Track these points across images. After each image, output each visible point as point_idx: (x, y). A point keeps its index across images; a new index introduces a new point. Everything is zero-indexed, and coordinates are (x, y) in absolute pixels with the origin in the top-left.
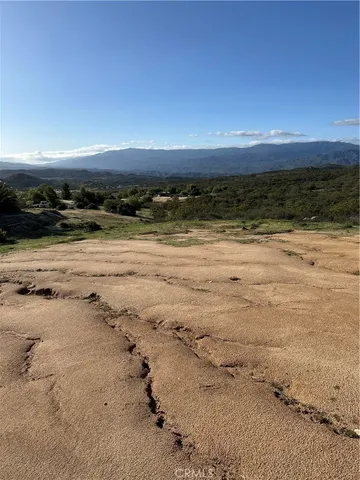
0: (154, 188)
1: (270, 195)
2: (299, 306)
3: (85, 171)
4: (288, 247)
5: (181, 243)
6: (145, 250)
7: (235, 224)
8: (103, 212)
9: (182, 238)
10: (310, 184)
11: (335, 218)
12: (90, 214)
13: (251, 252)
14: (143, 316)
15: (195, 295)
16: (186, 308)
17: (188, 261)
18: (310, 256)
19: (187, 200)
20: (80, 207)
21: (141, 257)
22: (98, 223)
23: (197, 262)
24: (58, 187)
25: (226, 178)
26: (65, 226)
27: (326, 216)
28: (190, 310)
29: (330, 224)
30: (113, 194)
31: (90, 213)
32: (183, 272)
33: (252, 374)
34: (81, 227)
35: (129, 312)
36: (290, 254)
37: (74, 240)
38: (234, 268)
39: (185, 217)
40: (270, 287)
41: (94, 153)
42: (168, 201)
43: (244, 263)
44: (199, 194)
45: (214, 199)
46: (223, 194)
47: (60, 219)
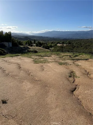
0: (58, 42)
12: (37, 48)
19: (66, 45)
25: (80, 40)
26: (28, 51)
34: (32, 51)
44: (70, 44)
45: (74, 46)
46: (77, 44)
47: (28, 49)
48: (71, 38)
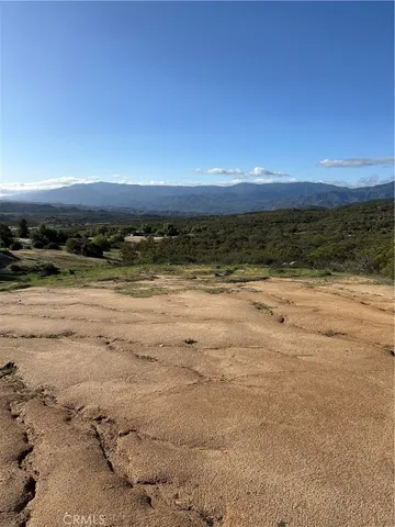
0: (126, 226)
1: (250, 237)
2: (257, 382)
3: (48, 206)
4: (258, 299)
5: (142, 292)
6: (96, 302)
7: (208, 269)
8: (64, 253)
9: (145, 285)
10: (292, 226)
11: (315, 263)
12: (48, 255)
13: (219, 305)
14: (61, 399)
15: (136, 365)
16: (117, 387)
17: (142, 317)
18: (280, 310)
19: (163, 240)
20: (38, 246)
21: (89, 311)
22: (56, 266)
23: (153, 318)
24: (14, 224)
25: (206, 218)
26: (16, 269)
27: (306, 261)
28: (121, 391)
29: (308, 271)
30: (80, 232)
31: (49, 253)
32: (132, 332)
33: (177, 497)
34: (35, 270)
35: (45, 393)
36: (260, 307)
37: (17, 288)
38: (192, 326)
39: (155, 260)
40: (229, 353)
41: (61, 186)
42: (142, 241)
43: (207, 319)
44: (177, 234)
45: (192, 240)
46: (202, 234)
47: (11, 260)
48: (172, 212)
